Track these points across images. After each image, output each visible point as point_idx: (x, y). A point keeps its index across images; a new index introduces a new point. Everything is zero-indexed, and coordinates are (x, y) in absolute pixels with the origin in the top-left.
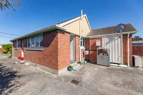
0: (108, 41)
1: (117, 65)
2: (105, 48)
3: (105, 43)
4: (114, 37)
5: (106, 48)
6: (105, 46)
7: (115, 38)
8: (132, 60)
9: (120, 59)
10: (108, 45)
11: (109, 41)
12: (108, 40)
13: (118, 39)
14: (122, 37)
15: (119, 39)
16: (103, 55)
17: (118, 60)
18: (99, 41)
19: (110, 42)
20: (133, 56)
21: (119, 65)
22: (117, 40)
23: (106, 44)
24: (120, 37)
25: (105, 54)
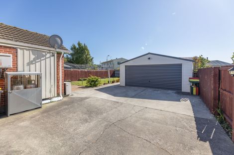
0: (32, 59)
1: (49, 101)
2: (26, 72)
3: (26, 62)
4: (44, 54)
5: (29, 73)
6: (26, 68)
7: (46, 55)
8: (63, 88)
9: (53, 89)
10: (32, 66)
11: (34, 59)
12: (32, 57)
13: (50, 57)
14: (56, 55)
15: (52, 58)
16: (25, 88)
17: (50, 92)
18: (11, 55)
19: (37, 61)
20: (65, 82)
21: (52, 100)
22: (49, 59)
23: (29, 64)
24: (53, 56)
25: (28, 86)
